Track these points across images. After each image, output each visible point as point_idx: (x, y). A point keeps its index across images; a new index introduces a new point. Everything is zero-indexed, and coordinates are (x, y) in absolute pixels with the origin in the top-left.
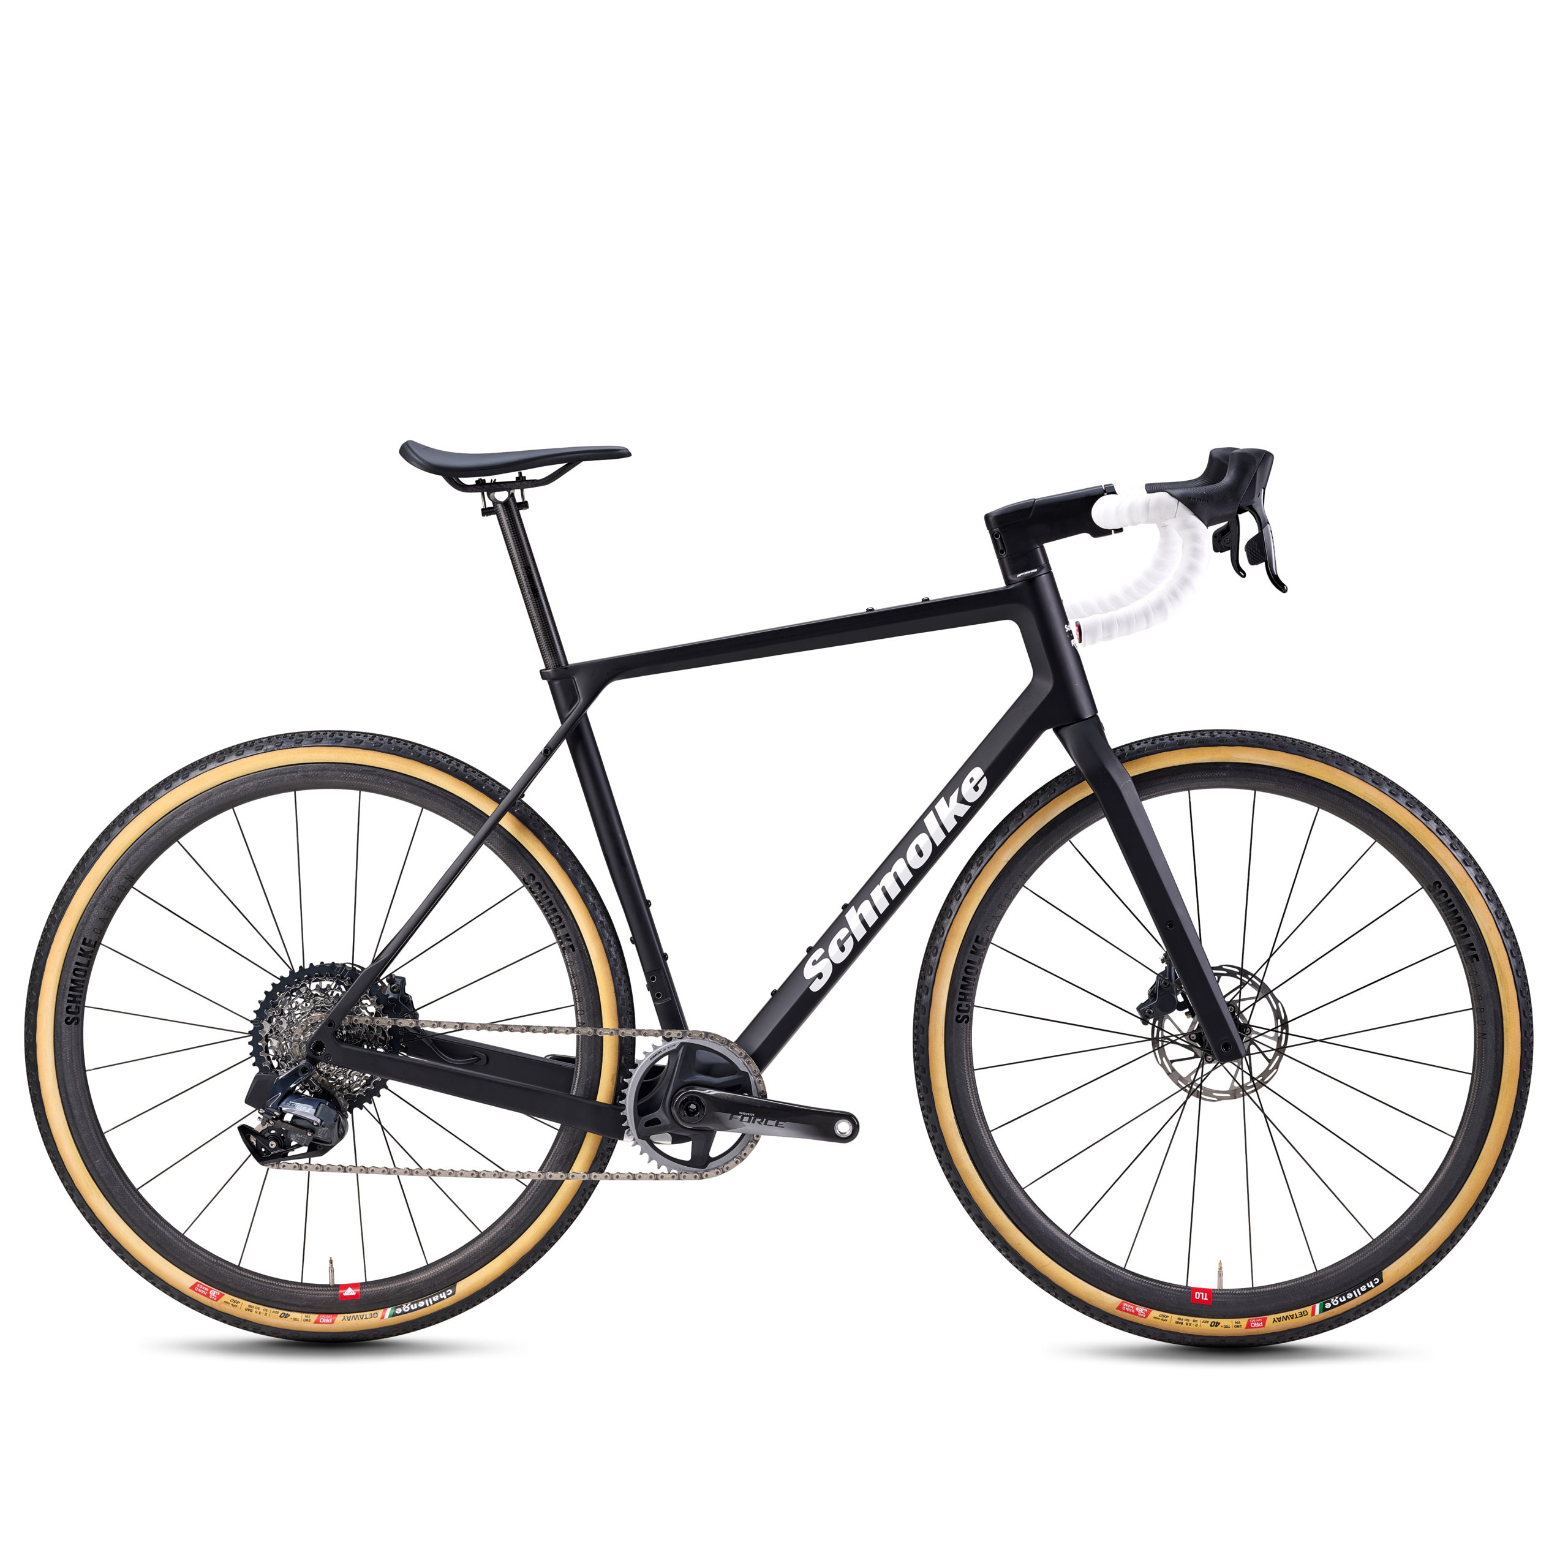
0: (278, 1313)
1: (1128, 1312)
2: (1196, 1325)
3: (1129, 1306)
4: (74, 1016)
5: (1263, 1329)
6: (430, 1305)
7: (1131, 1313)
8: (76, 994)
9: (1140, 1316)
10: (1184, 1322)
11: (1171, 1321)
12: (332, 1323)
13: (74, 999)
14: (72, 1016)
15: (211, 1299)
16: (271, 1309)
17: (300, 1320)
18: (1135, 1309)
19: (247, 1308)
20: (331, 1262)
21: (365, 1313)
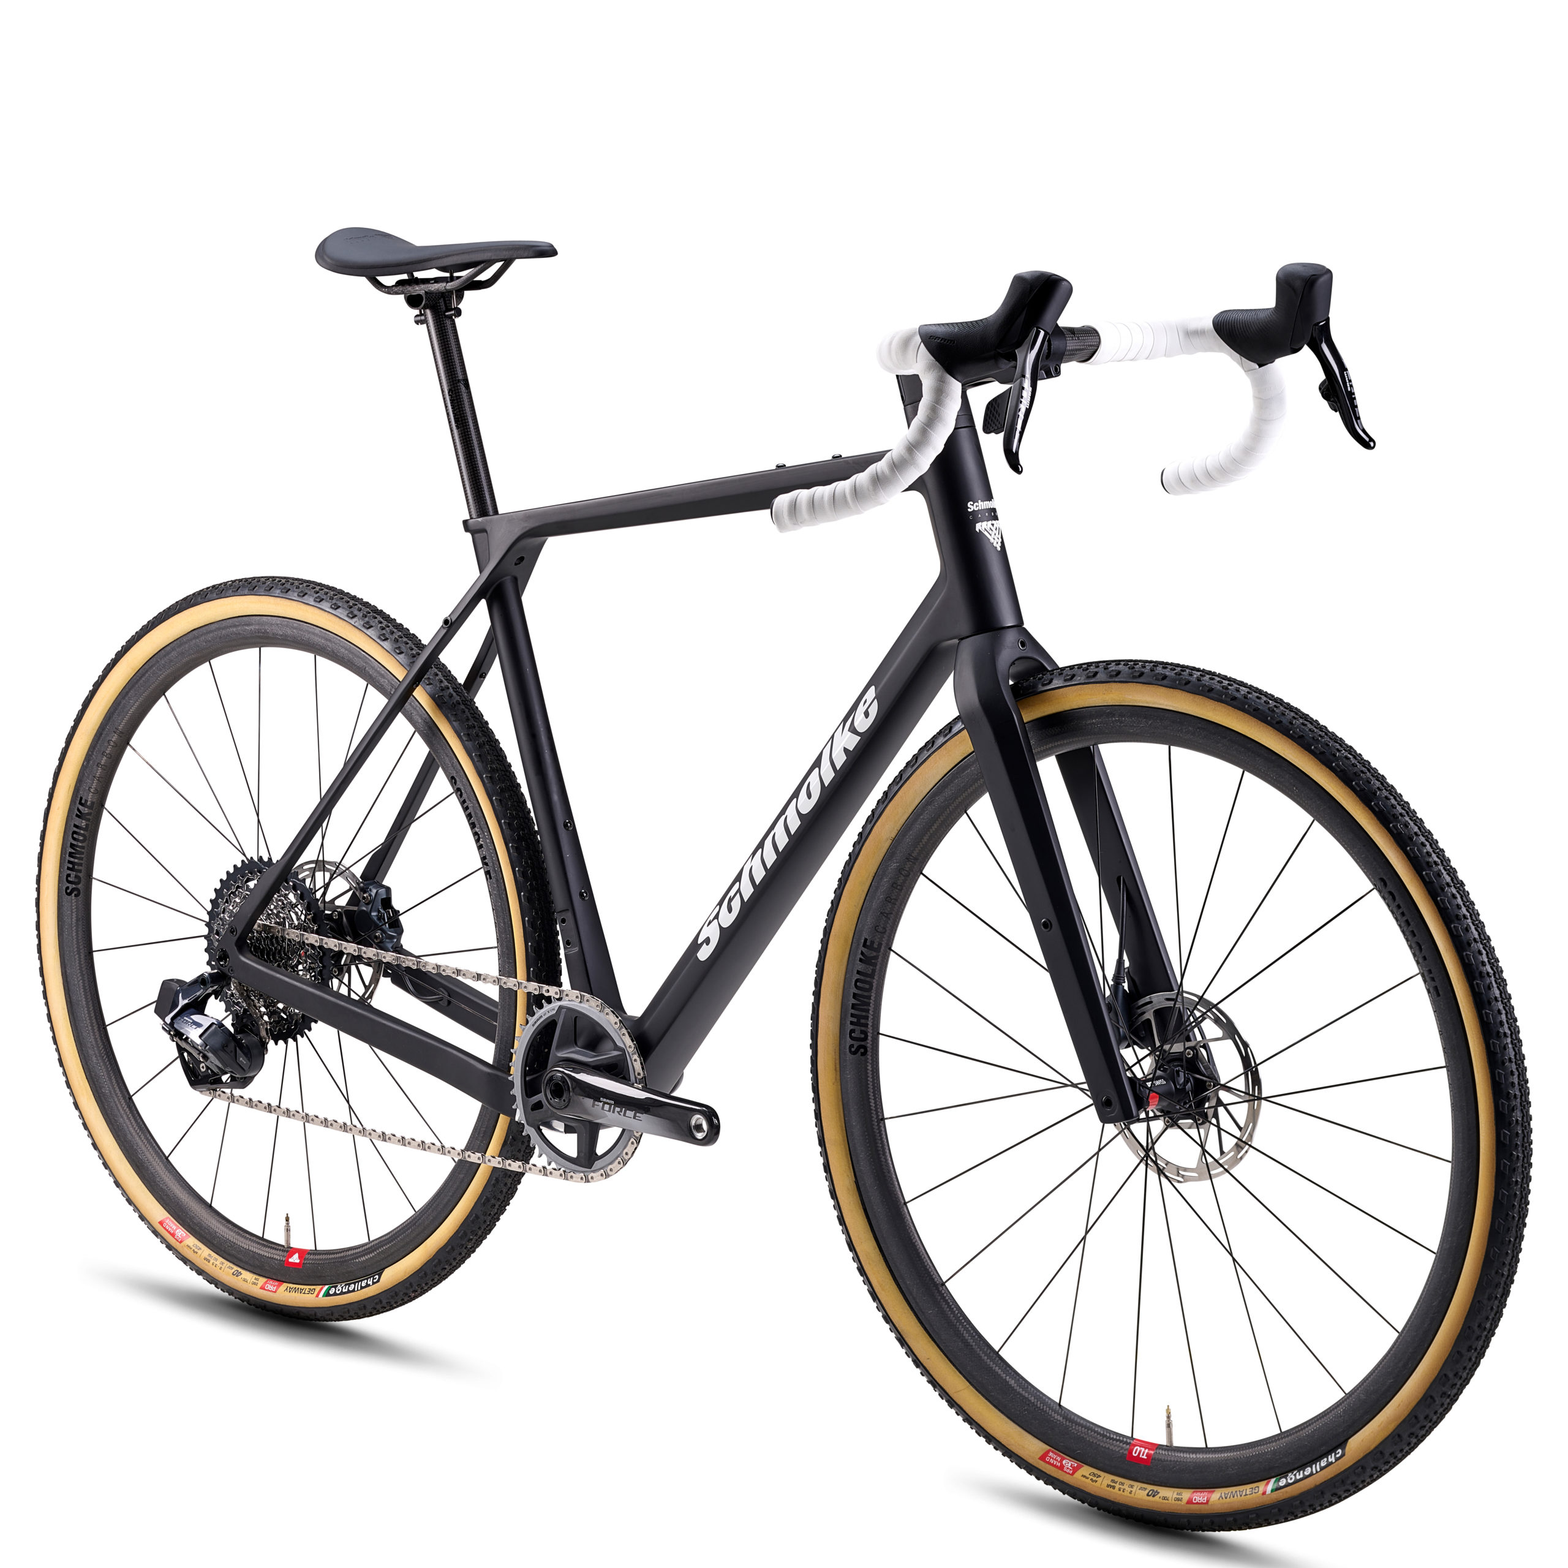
0: (232, 1268)
1: (1052, 1465)
2: (1131, 1492)
3: (1055, 1456)
4: (74, 886)
5: (1206, 1506)
6: (358, 1290)
7: (1055, 1466)
8: (76, 861)
9: (1065, 1472)
10: (1117, 1486)
11: (1103, 1484)
12: (275, 1292)
13: (74, 866)
14: (71, 886)
15: (176, 1239)
16: (228, 1263)
17: (249, 1282)
18: (1061, 1462)
19: (206, 1257)
20: (287, 1219)
21: (305, 1287)
